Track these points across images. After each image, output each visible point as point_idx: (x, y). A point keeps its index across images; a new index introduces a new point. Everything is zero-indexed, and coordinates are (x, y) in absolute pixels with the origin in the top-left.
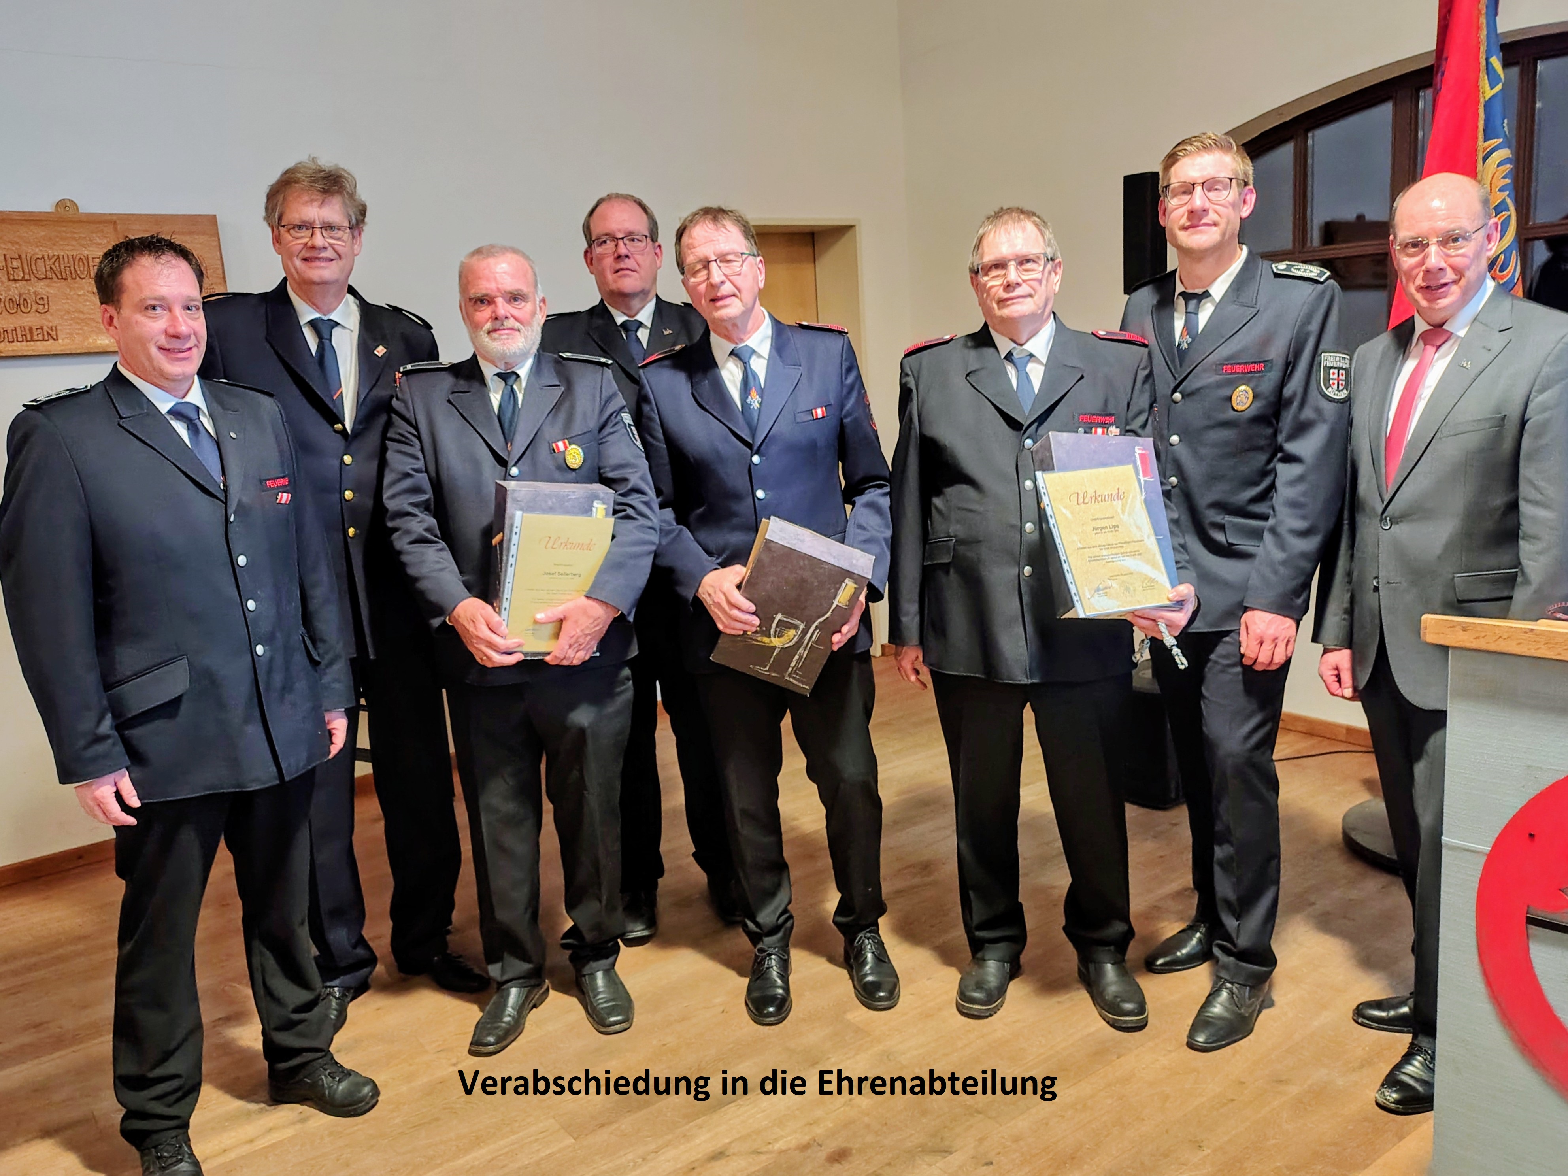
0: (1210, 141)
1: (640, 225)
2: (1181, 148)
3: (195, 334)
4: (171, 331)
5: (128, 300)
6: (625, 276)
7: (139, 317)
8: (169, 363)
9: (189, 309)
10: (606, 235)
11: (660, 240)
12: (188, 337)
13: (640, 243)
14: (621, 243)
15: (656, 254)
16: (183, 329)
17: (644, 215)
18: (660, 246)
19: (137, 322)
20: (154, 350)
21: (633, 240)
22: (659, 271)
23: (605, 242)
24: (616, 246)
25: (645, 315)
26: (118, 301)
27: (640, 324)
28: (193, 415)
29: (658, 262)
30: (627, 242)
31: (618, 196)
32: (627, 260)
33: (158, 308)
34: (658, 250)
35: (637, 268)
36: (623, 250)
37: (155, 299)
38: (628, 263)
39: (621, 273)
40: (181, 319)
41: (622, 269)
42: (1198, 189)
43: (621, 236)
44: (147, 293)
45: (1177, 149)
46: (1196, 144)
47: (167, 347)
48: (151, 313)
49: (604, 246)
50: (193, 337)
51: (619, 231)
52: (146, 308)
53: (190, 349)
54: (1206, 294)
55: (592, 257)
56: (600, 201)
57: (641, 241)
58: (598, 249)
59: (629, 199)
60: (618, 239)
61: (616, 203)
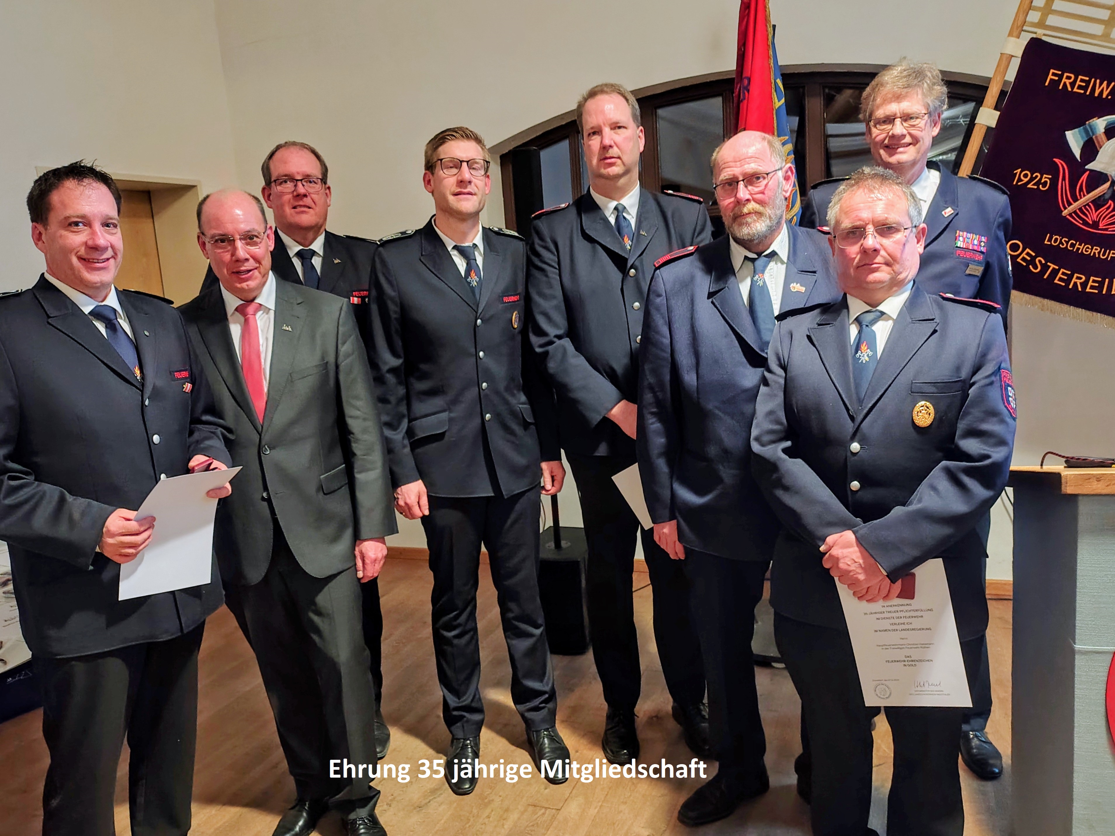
1: (315, 170)
3: (112, 247)
4: (90, 243)
5: (54, 218)
6: (303, 212)
7: (64, 233)
8: (88, 272)
9: (108, 226)
10: (286, 176)
11: (329, 182)
12: (105, 249)
13: (315, 185)
14: (299, 183)
15: (326, 194)
16: (101, 242)
17: (318, 162)
18: (329, 188)
19: (61, 236)
20: (75, 260)
21: (310, 182)
22: (329, 208)
23: (286, 182)
24: (296, 186)
25: (318, 245)
26: (47, 219)
27: (314, 253)
28: (112, 316)
29: (328, 201)
30: (305, 184)
31: (294, 144)
32: (305, 199)
33: (80, 224)
34: (327, 191)
35: (313, 205)
36: (301, 190)
37: (78, 217)
38: (307, 201)
39: (299, 209)
40: (99, 234)
41: (301, 206)
43: (299, 178)
44: (69, 212)
47: (86, 256)
48: (75, 229)
49: (284, 185)
50: (110, 249)
51: (298, 173)
52: (70, 225)
53: (108, 259)
55: (270, 194)
56: (278, 147)
57: (315, 183)
58: (279, 188)
59: (304, 146)
60: (297, 180)
61: (292, 149)
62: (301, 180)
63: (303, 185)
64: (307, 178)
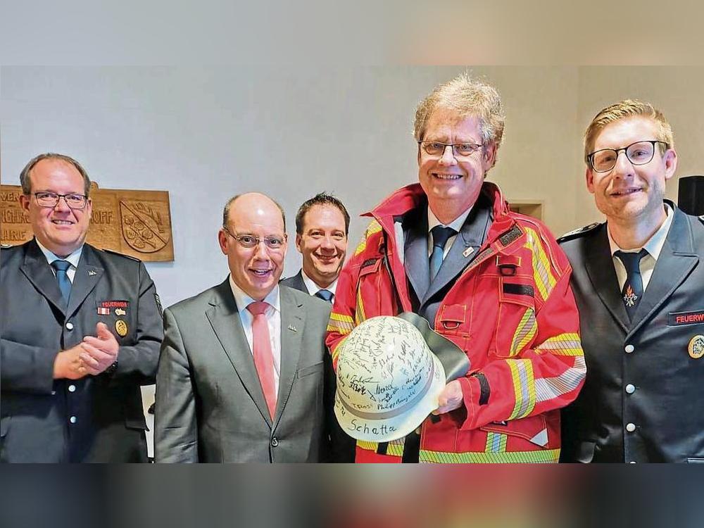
0: (630, 108)
1: (79, 186)
2: (600, 117)
10: (48, 190)
14: (62, 199)
17: (81, 177)
21: (74, 198)
23: (47, 195)
24: (58, 201)
31: (58, 156)
32: (67, 215)
35: (75, 221)
36: (63, 205)
42: (622, 156)
43: (62, 194)
45: (598, 119)
46: (615, 111)
49: (45, 199)
54: (644, 253)
55: (28, 203)
56: (40, 158)
57: (78, 199)
58: (40, 201)
59: (68, 160)
60: (60, 196)
61: (56, 162)
62: (64, 196)
63: (66, 201)
64: (71, 196)
